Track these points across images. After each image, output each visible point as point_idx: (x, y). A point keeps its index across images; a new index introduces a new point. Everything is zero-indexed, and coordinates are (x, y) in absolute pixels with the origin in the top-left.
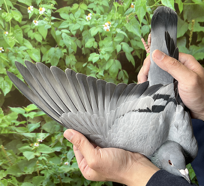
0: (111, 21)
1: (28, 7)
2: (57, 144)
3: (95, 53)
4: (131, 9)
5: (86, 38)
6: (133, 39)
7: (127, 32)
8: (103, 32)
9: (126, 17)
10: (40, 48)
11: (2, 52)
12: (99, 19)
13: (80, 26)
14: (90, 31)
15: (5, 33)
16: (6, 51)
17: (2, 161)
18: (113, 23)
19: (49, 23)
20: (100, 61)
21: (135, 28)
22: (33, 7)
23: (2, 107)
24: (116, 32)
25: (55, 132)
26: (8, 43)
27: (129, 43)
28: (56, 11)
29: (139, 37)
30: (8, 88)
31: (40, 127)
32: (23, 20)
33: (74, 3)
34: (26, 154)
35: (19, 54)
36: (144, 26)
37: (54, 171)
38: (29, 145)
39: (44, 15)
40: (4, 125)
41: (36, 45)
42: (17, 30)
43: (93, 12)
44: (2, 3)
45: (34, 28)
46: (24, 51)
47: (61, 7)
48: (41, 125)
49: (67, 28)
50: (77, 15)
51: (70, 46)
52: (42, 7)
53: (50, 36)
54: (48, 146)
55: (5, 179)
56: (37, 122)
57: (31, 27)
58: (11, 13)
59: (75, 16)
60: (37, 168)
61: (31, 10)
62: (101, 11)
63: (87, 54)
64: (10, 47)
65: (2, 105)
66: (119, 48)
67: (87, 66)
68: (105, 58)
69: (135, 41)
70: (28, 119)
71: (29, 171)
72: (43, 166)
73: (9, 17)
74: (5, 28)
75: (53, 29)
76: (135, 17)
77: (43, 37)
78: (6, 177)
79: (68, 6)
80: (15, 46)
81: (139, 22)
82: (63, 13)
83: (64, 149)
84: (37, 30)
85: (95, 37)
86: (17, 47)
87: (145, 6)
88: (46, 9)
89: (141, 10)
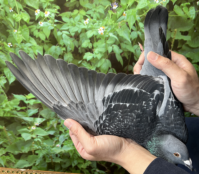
0: (105, 26)
1: (35, 10)
2: (52, 128)
3: (89, 53)
4: (123, 17)
5: (83, 39)
6: (123, 42)
7: (118, 36)
8: (98, 35)
9: (118, 24)
10: (43, 46)
11: (11, 47)
12: (95, 24)
13: (78, 29)
14: (87, 34)
16: (14, 46)
17: (3, 140)
18: (106, 28)
19: (52, 25)
20: (93, 60)
21: (125, 33)
22: (40, 10)
23: (6, 94)
24: (109, 36)
25: (51, 118)
26: (16, 40)
27: (119, 46)
28: (59, 15)
29: (128, 41)
30: (13, 78)
31: (38, 113)
32: (31, 21)
33: (74, 9)
34: (24, 135)
35: (25, 49)
36: (133, 32)
37: (47, 152)
38: (27, 128)
39: (49, 18)
40: (7, 110)
41: (40, 43)
42: (25, 29)
43: (90, 17)
44: (14, 6)
45: (39, 28)
46: (29, 47)
47: (64, 12)
48: (39, 111)
49: (68, 30)
50: (77, 19)
51: (69, 45)
52: (47, 11)
53: (53, 36)
54: (43, 129)
55: (4, 156)
56: (36, 108)
57: (36, 28)
58: (20, 15)
59: (75, 21)
60: (33, 148)
61: (38, 13)
62: (97, 17)
63: (83, 52)
64: (18, 43)
66: (110, 49)
67: (82, 63)
68: (97, 57)
69: (125, 44)
70: (28, 105)
71: (26, 150)
72: (38, 146)
73: (19, 18)
74: (15, 26)
75: (56, 30)
76: (126, 24)
77: (46, 36)
78: (5, 154)
79: (70, 11)
80: (22, 42)
81: (129, 28)
82: (65, 17)
83: (57, 133)
84: (41, 30)
85: (90, 39)
86: (24, 43)
87: (135, 15)
88: (50, 13)
89: (131, 18)
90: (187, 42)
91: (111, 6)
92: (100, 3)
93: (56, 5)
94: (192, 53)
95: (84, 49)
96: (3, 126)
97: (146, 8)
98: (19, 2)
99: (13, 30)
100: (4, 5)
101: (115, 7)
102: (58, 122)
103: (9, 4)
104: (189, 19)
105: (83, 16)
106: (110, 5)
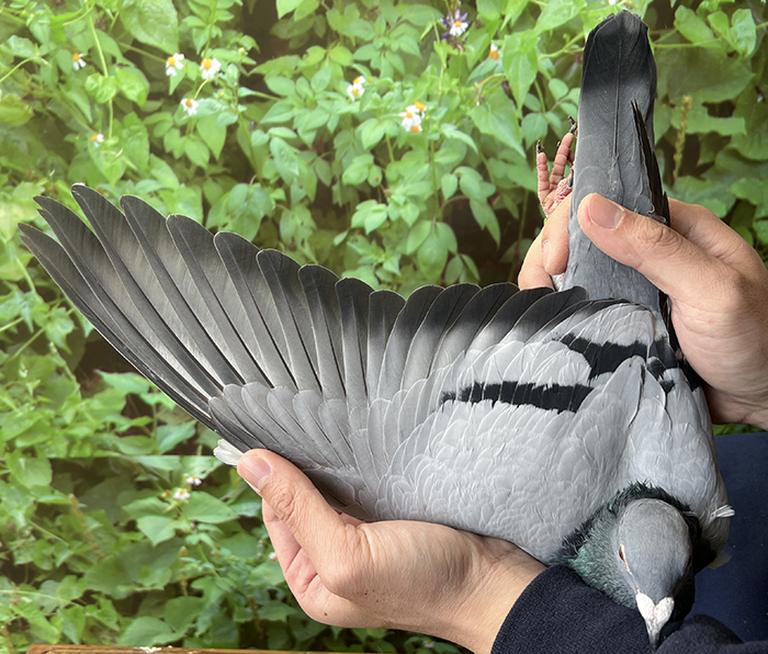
0: (425, 101)
1: (166, 56)
2: (245, 495)
3: (373, 202)
4: (489, 64)
5: (346, 153)
6: (494, 156)
7: (475, 133)
8: (400, 134)
9: (472, 88)
10: (201, 186)
12: (389, 95)
13: (327, 117)
14: (361, 132)
15: (93, 138)
17: (70, 548)
18: (431, 106)
19: (230, 107)
20: (390, 227)
21: (500, 120)
22: (182, 56)
23: (75, 373)
24: (441, 136)
26: (103, 170)
27: (482, 170)
28: (255, 70)
29: (514, 150)
31: (196, 436)
32: (152, 96)
33: (309, 45)
34: (146, 525)
36: (529, 116)
37: (236, 582)
38: (159, 494)
39: (217, 82)
40: (82, 431)
41: (191, 177)
42: (133, 127)
43: (368, 71)
44: (90, 47)
45: (184, 123)
46: (150, 193)
47: (271, 58)
48: (199, 430)
49: (289, 124)
50: (321, 81)
51: (295, 180)
52: (211, 58)
53: (235, 148)
54: (218, 497)
55: (77, 606)
56: (187, 421)
57: (174, 121)
58: (113, 77)
59: (314, 87)
60: (182, 570)
61: (176, 67)
62: (395, 69)
63: (349, 203)
64: (107, 182)
65: (75, 363)
66: (448, 186)
67: (349, 244)
68: (404, 216)
69: (502, 164)
70: (158, 410)
71: (156, 581)
72: (201, 564)
73: (109, 89)
74: (95, 121)
75: (245, 125)
76: (501, 88)
77: (210, 151)
78: (82, 598)
79: (292, 53)
80: (124, 178)
81: (515, 103)
82: (276, 73)
84: (192, 129)
85: (373, 151)
86: (130, 182)
87: (534, 52)
88: (220, 65)
89: (520, 67)
90: (733, 139)
91: (445, 27)
92: (403, 19)
93: (241, 34)
94: (754, 180)
95: (351, 190)
96: (67, 494)
97: (574, 27)
98: (106, 31)
100: (53, 47)
101: (458, 29)
103: (69, 42)
104: (733, 54)
105: (343, 67)
106: (441, 21)
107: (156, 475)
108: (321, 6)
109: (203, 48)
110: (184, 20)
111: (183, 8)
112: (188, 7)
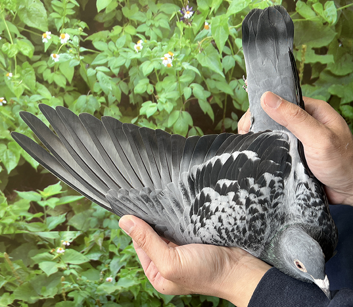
0: (173, 51)
1: (42, 33)
2: (94, 248)
3: (150, 102)
4: (204, 32)
5: (135, 78)
6: (210, 78)
7: (199, 67)
8: (161, 68)
9: (197, 44)
10: (63, 97)
11: (4, 105)
12: (154, 48)
13: (124, 61)
14: (142, 68)
15: (7, 75)
16: (9, 103)
17: (5, 279)
18: (176, 54)
19: (76, 57)
20: (159, 114)
21: (211, 60)
22: (50, 32)
23: (4, 192)
24: (182, 68)
25: (90, 229)
26: (13, 91)
27: (204, 85)
28: (87, 39)
29: (219, 74)
30: (13, 161)
31: (66, 221)
32: (36, 53)
33: (114, 25)
34: (43, 266)
35: (30, 107)
36: (225, 57)
37: (90, 293)
38: (49, 251)
39: (68, 45)
40: (8, 221)
41: (57, 93)
42: (27, 69)
43: (144, 37)
44: (3, 30)
45: (53, 66)
46: (37, 101)
47: (95, 32)
48: (68, 218)
49: (106, 65)
50: (121, 43)
51: (110, 92)
52: (65, 33)
53: (79, 77)
54: (79, 252)
56: (61, 214)
57: (48, 65)
58: (16, 44)
59: (117, 46)
60: (63, 288)
61: (48, 38)
62: (157, 36)
63: (138, 103)
64: (16, 97)
65: (4, 188)
66: (187, 93)
67: (139, 123)
68: (165, 109)
69: (214, 81)
70: (46, 209)
71: (50, 294)
72: (72, 285)
73: (14, 50)
74: (7, 66)
75: (83, 66)
76: (211, 43)
77: (67, 79)
78: (12, 304)
79: (105, 29)
80: (24, 94)
81: (218, 51)
82: (98, 39)
83: (105, 256)
84: (57, 69)
85: (149, 77)
86: (27, 96)
87: (227, 25)
88: (70, 36)
89: (220, 32)
90: (328, 66)
91: (181, 14)
92: (160, 11)
93: (80, 21)
94: (339, 85)
95: (139, 96)
96: (3, 253)
97: (246, 12)
98: (11, 21)
99: (4, 74)
101: (188, 15)
102: (106, 236)
104: (325, 24)
105: (131, 35)
106: (180, 11)
107: (47, 241)
108: (119, 5)
109: (61, 28)
110: (51, 15)
111: (49, 9)
112: (52, 8)
